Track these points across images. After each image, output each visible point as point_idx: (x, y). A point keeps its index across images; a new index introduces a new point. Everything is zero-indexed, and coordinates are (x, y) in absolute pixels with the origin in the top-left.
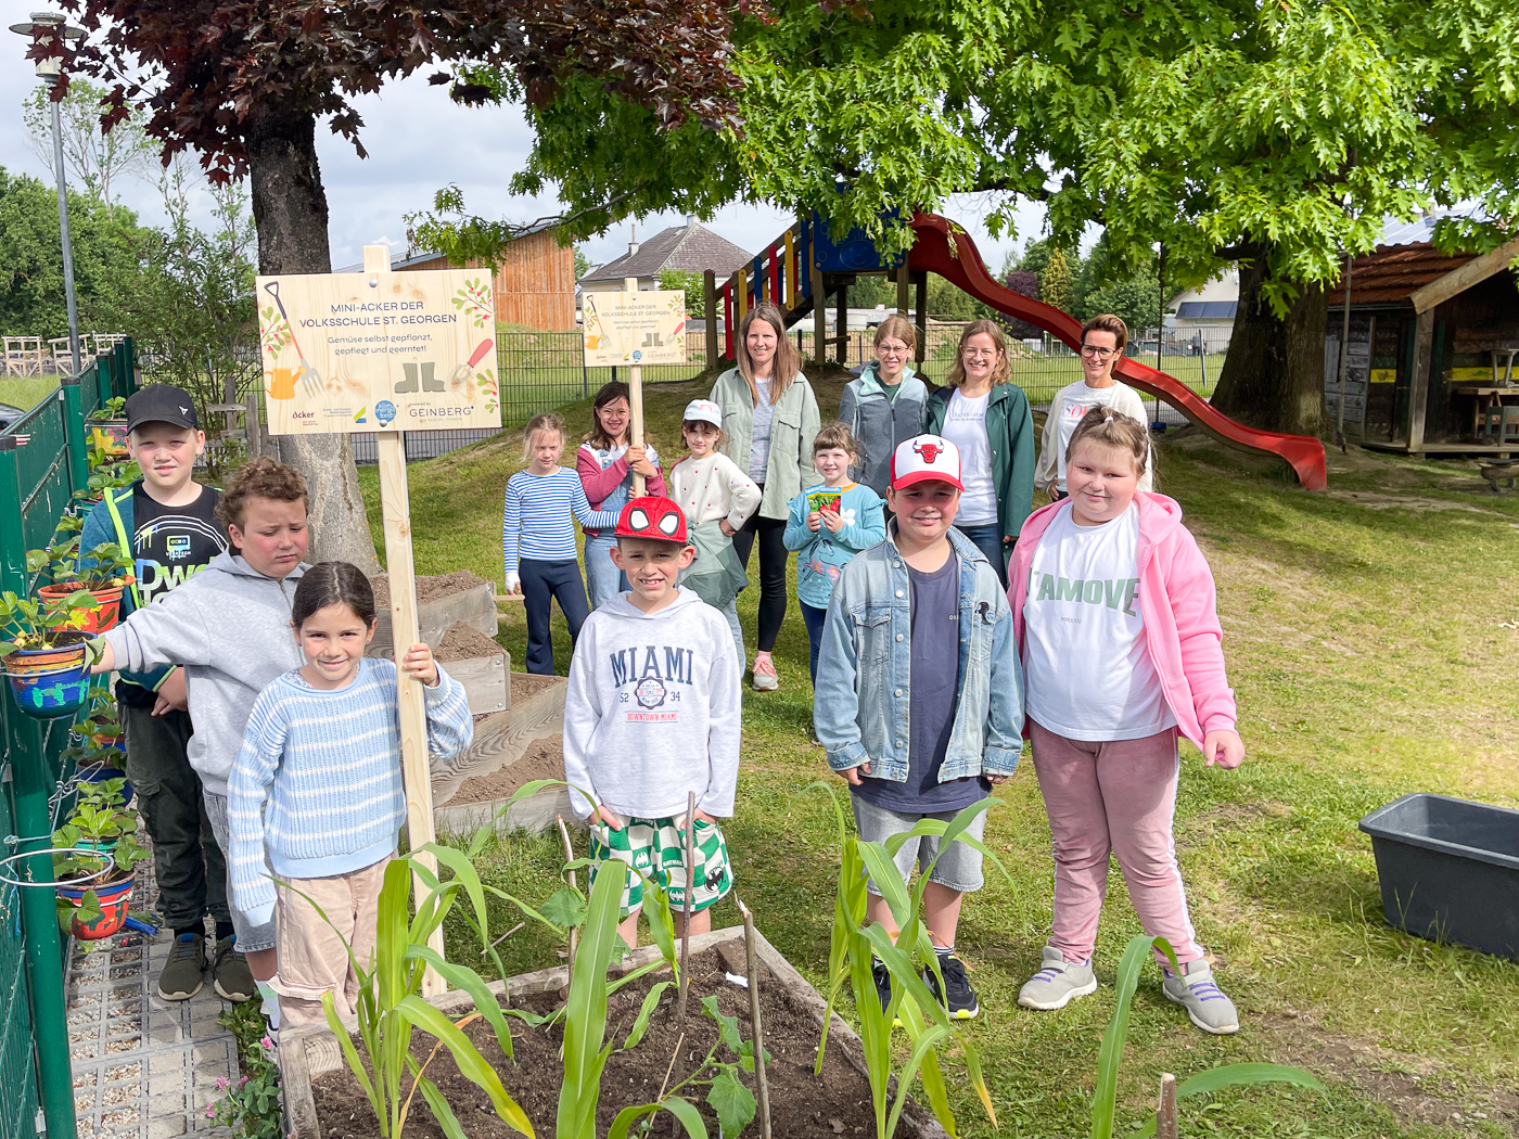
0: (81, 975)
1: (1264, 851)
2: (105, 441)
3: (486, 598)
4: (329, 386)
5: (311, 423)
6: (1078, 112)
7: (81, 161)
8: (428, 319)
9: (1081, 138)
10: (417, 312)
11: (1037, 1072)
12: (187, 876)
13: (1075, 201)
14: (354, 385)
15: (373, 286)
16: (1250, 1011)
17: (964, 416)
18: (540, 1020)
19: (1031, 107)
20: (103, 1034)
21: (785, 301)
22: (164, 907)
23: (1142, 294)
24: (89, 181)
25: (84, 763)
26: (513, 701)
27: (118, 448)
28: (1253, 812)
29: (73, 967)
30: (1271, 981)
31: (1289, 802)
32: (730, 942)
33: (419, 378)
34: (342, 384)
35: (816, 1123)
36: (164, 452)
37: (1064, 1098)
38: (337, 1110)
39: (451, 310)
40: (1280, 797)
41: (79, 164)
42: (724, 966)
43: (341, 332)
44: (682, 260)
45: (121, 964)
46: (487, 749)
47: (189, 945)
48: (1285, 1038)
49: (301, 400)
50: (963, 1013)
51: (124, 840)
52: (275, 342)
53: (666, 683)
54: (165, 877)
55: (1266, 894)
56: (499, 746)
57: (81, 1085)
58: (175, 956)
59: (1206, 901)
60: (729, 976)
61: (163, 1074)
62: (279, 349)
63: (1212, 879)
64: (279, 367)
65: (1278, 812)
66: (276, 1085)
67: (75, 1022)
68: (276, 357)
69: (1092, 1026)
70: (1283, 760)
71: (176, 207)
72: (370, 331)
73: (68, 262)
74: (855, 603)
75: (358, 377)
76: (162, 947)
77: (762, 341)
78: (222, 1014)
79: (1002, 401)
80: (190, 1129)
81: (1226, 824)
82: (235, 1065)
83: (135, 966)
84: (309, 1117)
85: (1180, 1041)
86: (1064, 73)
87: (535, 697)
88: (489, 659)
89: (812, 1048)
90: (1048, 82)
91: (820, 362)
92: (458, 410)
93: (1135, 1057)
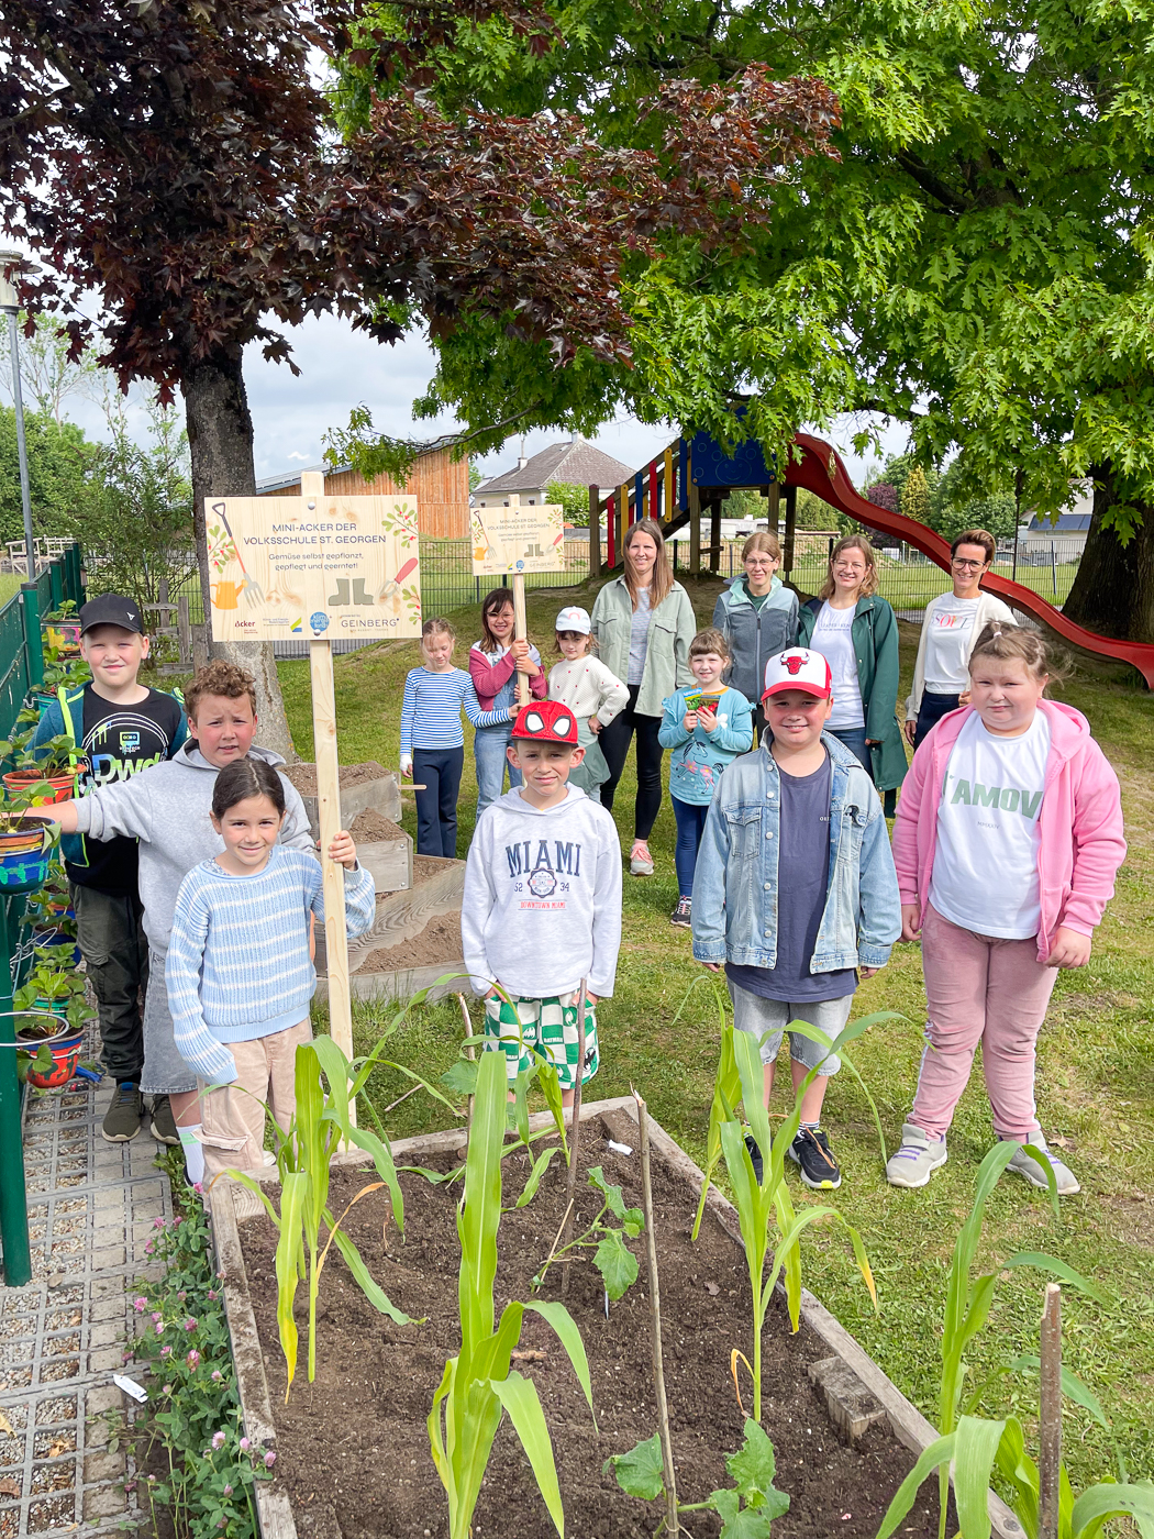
0: (35, 1116)
1: (1113, 1041)
2: (57, 639)
3: (391, 788)
4: (269, 598)
5: (251, 632)
6: (949, 337)
7: (36, 383)
8: (360, 539)
9: (951, 362)
10: (350, 533)
11: (896, 1242)
12: (127, 1033)
13: (939, 424)
14: (292, 597)
15: (311, 509)
16: (1099, 1193)
17: (832, 627)
18: (442, 1178)
19: (903, 332)
20: (54, 1170)
21: (663, 514)
22: (108, 1059)
23: (996, 507)
24: (43, 402)
25: (40, 928)
26: (415, 880)
27: (69, 646)
28: (1102, 1003)
29: (29, 1108)
30: (1120, 1165)
31: (1138, 994)
32: (612, 1112)
33: (351, 592)
34: (281, 596)
35: (692, 1284)
36: (113, 652)
37: (922, 1268)
38: (261, 1252)
39: (381, 531)
40: (1129, 989)
41: (33, 385)
42: (607, 1134)
43: (282, 549)
44: (567, 473)
45: (70, 1107)
46: (392, 924)
47: (128, 1093)
48: (1133, 1220)
49: (242, 611)
50: (826, 1184)
51: (74, 999)
52: (221, 557)
53: (557, 875)
54: (110, 1032)
55: (1115, 1081)
56: (401, 921)
57: (34, 1216)
58: (116, 1103)
59: (1057, 1087)
60: (612, 1144)
61: (106, 1208)
62: (224, 564)
63: (1063, 1065)
64: (224, 580)
65: (1127, 1004)
66: (206, 1226)
67: (30, 1158)
68: (221, 571)
69: (948, 1201)
70: (1131, 954)
71: (117, 424)
72: (307, 549)
73: (24, 474)
74: (728, 801)
75: (295, 590)
76: (105, 1093)
77: (643, 552)
78: (158, 1156)
79: (868, 612)
80: (129, 1260)
81: (1077, 1013)
82: (168, 1203)
83: (82, 1109)
84: (236, 1258)
85: (1032, 1219)
86: (937, 302)
87: (434, 877)
88: (393, 842)
89: (688, 1214)
90: (922, 307)
91: (694, 571)
92: (385, 622)
93: (990, 1232)
